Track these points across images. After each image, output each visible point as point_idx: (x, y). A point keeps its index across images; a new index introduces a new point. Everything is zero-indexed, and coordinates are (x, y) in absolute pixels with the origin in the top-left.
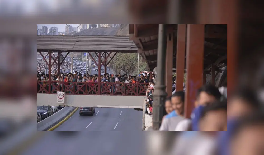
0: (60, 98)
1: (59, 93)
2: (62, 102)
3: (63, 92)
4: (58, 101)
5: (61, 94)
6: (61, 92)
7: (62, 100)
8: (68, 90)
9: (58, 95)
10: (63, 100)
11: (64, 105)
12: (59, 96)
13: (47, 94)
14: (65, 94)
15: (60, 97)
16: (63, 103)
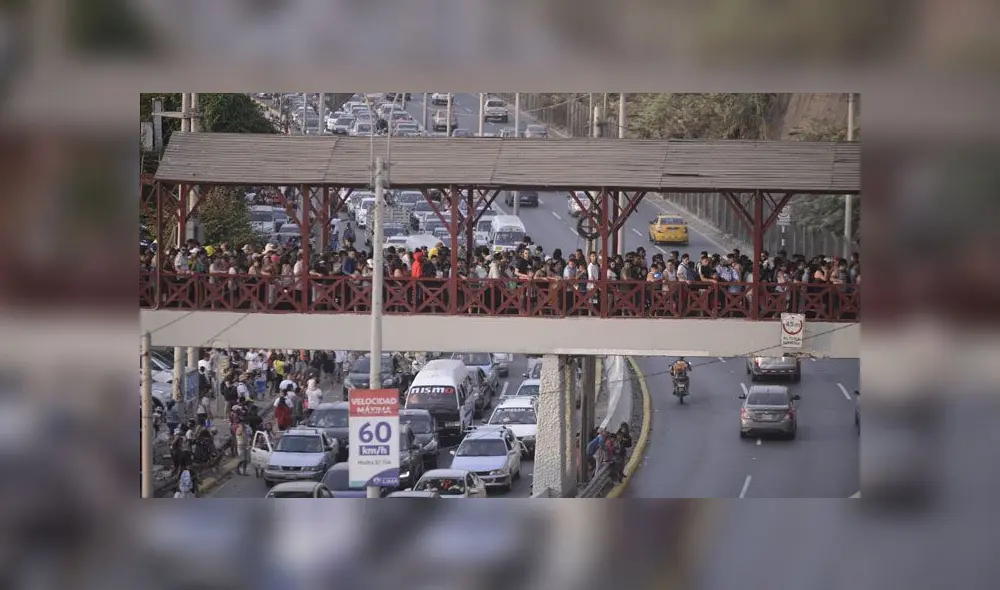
0: (792, 333)
1: (786, 317)
2: (795, 343)
5: (792, 319)
7: (795, 339)
8: (812, 307)
10: (799, 339)
11: (801, 353)
12: (786, 327)
14: (805, 321)
15: (790, 329)
16: (801, 346)
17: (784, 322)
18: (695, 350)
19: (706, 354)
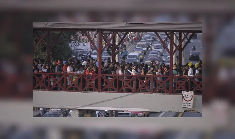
0: (187, 101)
1: (185, 93)
2: (189, 106)
3: (191, 92)
4: (184, 105)
5: (188, 94)
6: (188, 92)
7: (189, 103)
8: (198, 88)
9: (183, 95)
10: (191, 104)
11: (193, 111)
12: (185, 98)
13: (167, 94)
14: (194, 95)
15: (187, 99)
16: (192, 107)
17: (184, 95)
18: (142, 108)
19: (147, 110)
